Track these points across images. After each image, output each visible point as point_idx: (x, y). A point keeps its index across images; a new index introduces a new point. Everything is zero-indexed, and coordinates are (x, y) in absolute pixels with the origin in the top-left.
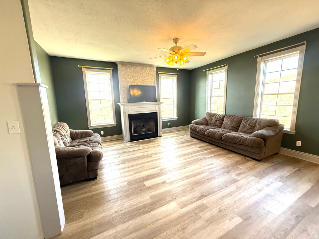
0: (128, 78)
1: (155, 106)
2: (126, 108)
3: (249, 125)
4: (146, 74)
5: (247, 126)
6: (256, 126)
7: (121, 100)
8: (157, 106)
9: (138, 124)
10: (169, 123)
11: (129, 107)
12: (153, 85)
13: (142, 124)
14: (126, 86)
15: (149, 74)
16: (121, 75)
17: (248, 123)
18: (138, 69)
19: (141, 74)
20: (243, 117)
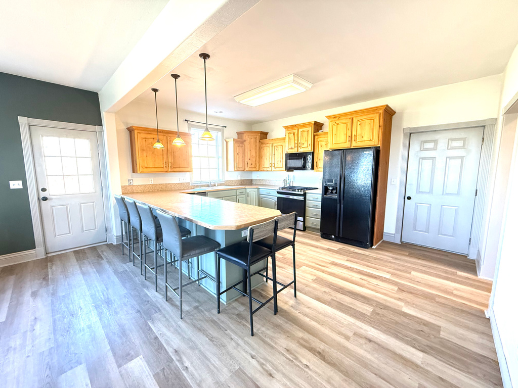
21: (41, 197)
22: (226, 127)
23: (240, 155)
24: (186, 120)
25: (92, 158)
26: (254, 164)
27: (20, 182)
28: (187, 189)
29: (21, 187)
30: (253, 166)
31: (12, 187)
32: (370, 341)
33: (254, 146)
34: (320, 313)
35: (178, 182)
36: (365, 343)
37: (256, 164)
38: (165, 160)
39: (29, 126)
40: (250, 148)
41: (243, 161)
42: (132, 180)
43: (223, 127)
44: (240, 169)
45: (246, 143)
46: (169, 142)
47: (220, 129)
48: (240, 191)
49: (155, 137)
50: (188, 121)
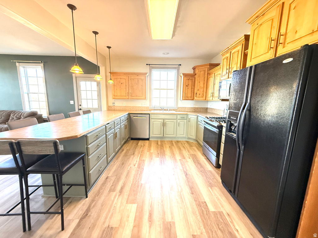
3: (16, 117)
5: (15, 118)
6: (21, 117)
17: (15, 116)
20: (12, 111)
21: (79, 108)
22: (180, 65)
23: (190, 87)
24: (147, 64)
25: (97, 91)
26: (201, 94)
27: (73, 101)
28: (147, 111)
29: (73, 103)
30: (200, 96)
31: (71, 103)
33: (202, 78)
35: (141, 106)
37: (203, 94)
38: (127, 91)
39: (76, 77)
40: (199, 80)
41: (193, 91)
42: (114, 103)
43: (179, 65)
44: (190, 98)
45: (196, 76)
46: (130, 80)
47: (176, 67)
48: (181, 116)
49: (122, 77)
50: (149, 65)
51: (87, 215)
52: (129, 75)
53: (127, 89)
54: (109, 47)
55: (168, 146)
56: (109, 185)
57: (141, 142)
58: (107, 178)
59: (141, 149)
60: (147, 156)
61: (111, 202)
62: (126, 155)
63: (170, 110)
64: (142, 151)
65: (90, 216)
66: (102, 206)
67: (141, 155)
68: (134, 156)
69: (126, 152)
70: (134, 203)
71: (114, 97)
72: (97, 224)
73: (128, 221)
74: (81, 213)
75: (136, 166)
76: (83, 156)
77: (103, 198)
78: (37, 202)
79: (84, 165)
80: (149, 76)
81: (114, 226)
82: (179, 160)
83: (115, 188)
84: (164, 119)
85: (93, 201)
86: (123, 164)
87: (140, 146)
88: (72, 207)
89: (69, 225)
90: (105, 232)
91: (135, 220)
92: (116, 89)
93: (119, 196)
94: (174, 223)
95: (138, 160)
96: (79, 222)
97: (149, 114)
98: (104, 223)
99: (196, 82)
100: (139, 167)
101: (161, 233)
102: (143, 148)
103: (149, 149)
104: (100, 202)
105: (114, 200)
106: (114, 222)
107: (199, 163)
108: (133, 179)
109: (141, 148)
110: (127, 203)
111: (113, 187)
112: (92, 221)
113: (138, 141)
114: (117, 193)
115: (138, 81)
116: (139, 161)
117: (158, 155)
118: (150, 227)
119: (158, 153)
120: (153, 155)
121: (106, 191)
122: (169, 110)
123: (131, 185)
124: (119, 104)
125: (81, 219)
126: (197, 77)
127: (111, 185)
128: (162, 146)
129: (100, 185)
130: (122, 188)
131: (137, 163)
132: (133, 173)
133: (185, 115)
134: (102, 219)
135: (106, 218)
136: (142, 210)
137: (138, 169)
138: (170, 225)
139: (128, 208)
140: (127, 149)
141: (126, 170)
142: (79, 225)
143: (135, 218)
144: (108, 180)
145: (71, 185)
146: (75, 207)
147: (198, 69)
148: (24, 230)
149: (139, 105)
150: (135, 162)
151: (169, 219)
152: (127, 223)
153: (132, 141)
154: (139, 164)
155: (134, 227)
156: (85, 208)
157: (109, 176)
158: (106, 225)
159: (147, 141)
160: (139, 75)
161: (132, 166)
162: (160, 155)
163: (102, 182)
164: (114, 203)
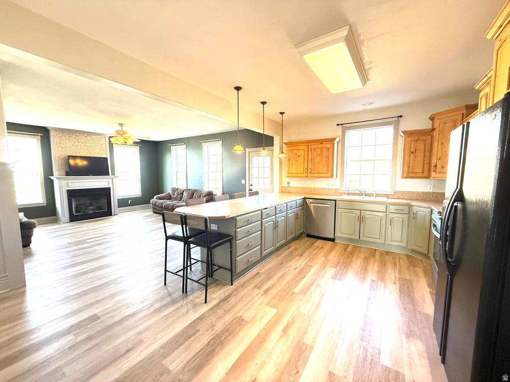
0: (66, 147)
1: (108, 180)
2: (64, 182)
3: (197, 195)
4: (94, 143)
6: (201, 196)
7: (55, 173)
8: (110, 181)
9: (83, 202)
10: (129, 201)
11: (68, 181)
12: (104, 156)
13: (88, 202)
14: (63, 155)
15: (98, 143)
16: (56, 142)
18: (82, 138)
19: (86, 143)
20: (196, 190)
21: (250, 189)
22: (401, 116)
23: (420, 155)
24: (338, 125)
25: (271, 167)
27: (244, 181)
29: (244, 183)
31: (242, 183)
32: (128, 351)
34: (178, 318)
36: (127, 346)
38: (306, 166)
39: (249, 152)
40: (442, 139)
41: (427, 162)
42: (289, 183)
43: (398, 117)
44: (419, 175)
45: (435, 133)
46: (310, 150)
47: (392, 122)
48: (396, 207)
49: (299, 148)
50: (342, 124)
51: (227, 299)
52: (309, 144)
53: (306, 164)
54: (282, 113)
55: (362, 256)
56: (257, 281)
57: (319, 243)
58: (257, 274)
59: (314, 252)
60: (319, 262)
61: (251, 298)
62: (290, 254)
63: (377, 195)
64: (315, 254)
65: (229, 301)
66: (242, 298)
67: (311, 258)
68: (300, 258)
69: (291, 252)
70: (275, 308)
71: (288, 175)
72: (233, 310)
73: (260, 321)
74: (223, 296)
75: (297, 270)
76: (231, 239)
77: (246, 291)
78: (195, 275)
79: (231, 248)
80: (340, 142)
81: (246, 319)
82: (371, 280)
83: (261, 286)
84: (361, 210)
85: (236, 290)
86: (282, 263)
87: (315, 248)
88: (218, 288)
89: (211, 301)
90: (236, 320)
91: (268, 323)
92: (290, 164)
93: (262, 295)
94: (312, 348)
95: (303, 264)
96: (219, 303)
97: (335, 201)
98: (238, 312)
99: (436, 144)
100: (300, 273)
101: (290, 348)
102: (318, 251)
103: (327, 253)
104: (242, 293)
105: (255, 296)
106: (247, 316)
107: (409, 295)
108: (285, 284)
109: (315, 249)
110: (267, 305)
111: (260, 284)
112: (229, 306)
113: (316, 239)
114: (261, 291)
115: (322, 151)
116: (304, 266)
117: (337, 265)
118: (281, 337)
119: (339, 263)
120: (329, 263)
121: (251, 286)
122: (375, 195)
123: (279, 289)
124: (295, 183)
125: (221, 301)
126: (437, 133)
127: (259, 281)
128: (352, 254)
129: (247, 278)
130: (268, 289)
131: (301, 267)
132: (289, 277)
133: (406, 205)
134: (237, 309)
135: (241, 310)
136: (280, 319)
137: (298, 274)
138: (306, 347)
139: (266, 310)
140: (296, 247)
141: (282, 272)
142: (218, 304)
143: (269, 322)
144: (258, 276)
145: (220, 267)
146: (219, 289)
147: (440, 119)
148: (183, 292)
149: (325, 186)
150: (299, 265)
151: (308, 340)
152: (258, 322)
153: (307, 239)
154: (302, 269)
155: (264, 329)
156: (228, 293)
157: (260, 272)
158: (239, 315)
159: (331, 243)
160: (324, 143)
161: (292, 268)
162: (341, 266)
163: (251, 276)
164: (255, 299)
